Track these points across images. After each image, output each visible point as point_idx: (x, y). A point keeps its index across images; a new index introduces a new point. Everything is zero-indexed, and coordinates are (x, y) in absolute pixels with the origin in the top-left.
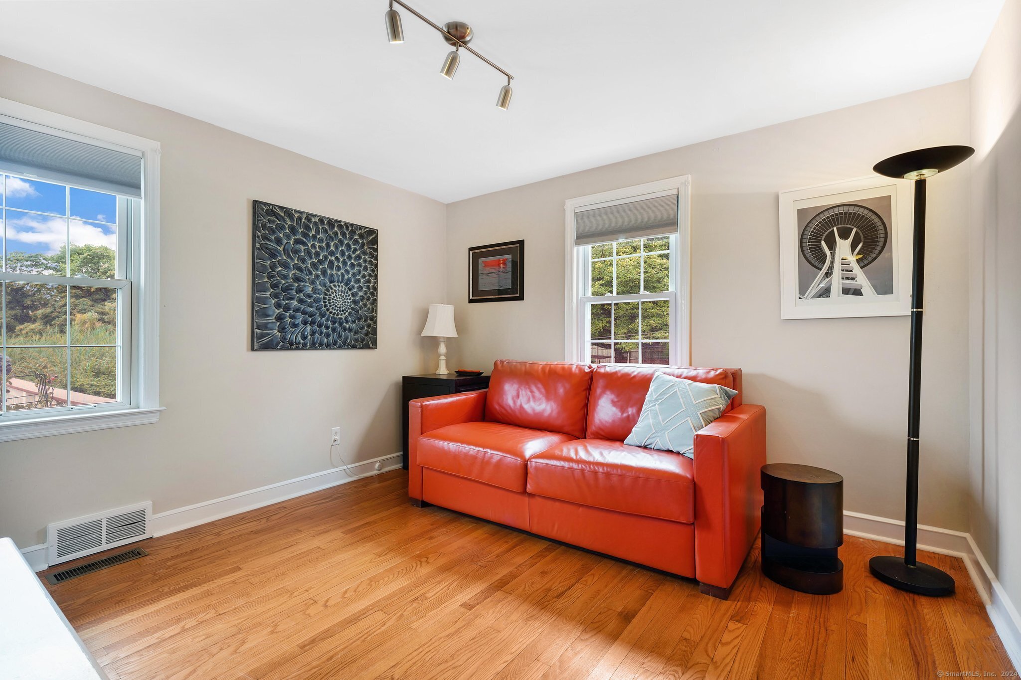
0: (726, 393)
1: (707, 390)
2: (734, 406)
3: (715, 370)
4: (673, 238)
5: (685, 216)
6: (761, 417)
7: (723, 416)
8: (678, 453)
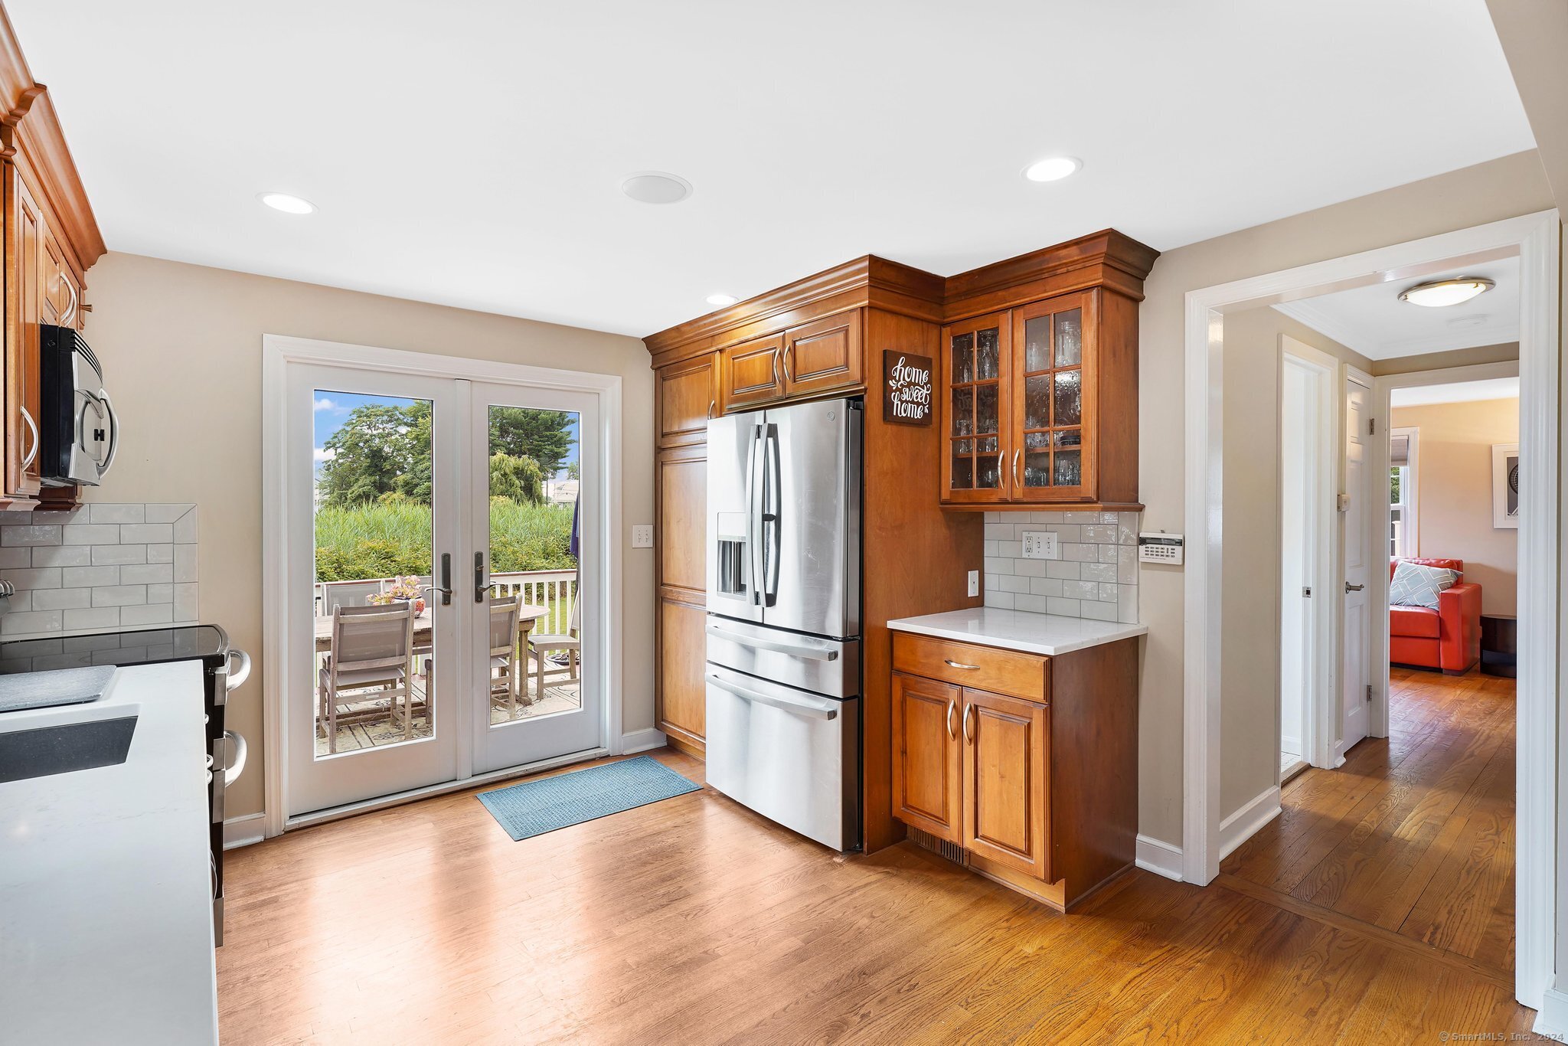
0: (1455, 573)
1: (1442, 572)
2: (1458, 583)
3: (1444, 560)
4: (1402, 469)
5: (1414, 454)
6: (1478, 590)
7: (1453, 586)
8: (1424, 606)
